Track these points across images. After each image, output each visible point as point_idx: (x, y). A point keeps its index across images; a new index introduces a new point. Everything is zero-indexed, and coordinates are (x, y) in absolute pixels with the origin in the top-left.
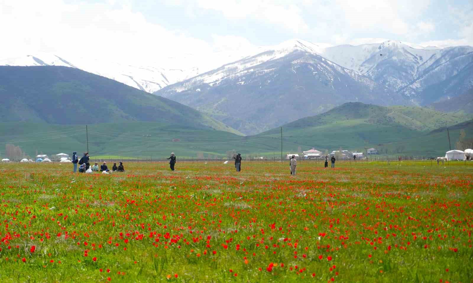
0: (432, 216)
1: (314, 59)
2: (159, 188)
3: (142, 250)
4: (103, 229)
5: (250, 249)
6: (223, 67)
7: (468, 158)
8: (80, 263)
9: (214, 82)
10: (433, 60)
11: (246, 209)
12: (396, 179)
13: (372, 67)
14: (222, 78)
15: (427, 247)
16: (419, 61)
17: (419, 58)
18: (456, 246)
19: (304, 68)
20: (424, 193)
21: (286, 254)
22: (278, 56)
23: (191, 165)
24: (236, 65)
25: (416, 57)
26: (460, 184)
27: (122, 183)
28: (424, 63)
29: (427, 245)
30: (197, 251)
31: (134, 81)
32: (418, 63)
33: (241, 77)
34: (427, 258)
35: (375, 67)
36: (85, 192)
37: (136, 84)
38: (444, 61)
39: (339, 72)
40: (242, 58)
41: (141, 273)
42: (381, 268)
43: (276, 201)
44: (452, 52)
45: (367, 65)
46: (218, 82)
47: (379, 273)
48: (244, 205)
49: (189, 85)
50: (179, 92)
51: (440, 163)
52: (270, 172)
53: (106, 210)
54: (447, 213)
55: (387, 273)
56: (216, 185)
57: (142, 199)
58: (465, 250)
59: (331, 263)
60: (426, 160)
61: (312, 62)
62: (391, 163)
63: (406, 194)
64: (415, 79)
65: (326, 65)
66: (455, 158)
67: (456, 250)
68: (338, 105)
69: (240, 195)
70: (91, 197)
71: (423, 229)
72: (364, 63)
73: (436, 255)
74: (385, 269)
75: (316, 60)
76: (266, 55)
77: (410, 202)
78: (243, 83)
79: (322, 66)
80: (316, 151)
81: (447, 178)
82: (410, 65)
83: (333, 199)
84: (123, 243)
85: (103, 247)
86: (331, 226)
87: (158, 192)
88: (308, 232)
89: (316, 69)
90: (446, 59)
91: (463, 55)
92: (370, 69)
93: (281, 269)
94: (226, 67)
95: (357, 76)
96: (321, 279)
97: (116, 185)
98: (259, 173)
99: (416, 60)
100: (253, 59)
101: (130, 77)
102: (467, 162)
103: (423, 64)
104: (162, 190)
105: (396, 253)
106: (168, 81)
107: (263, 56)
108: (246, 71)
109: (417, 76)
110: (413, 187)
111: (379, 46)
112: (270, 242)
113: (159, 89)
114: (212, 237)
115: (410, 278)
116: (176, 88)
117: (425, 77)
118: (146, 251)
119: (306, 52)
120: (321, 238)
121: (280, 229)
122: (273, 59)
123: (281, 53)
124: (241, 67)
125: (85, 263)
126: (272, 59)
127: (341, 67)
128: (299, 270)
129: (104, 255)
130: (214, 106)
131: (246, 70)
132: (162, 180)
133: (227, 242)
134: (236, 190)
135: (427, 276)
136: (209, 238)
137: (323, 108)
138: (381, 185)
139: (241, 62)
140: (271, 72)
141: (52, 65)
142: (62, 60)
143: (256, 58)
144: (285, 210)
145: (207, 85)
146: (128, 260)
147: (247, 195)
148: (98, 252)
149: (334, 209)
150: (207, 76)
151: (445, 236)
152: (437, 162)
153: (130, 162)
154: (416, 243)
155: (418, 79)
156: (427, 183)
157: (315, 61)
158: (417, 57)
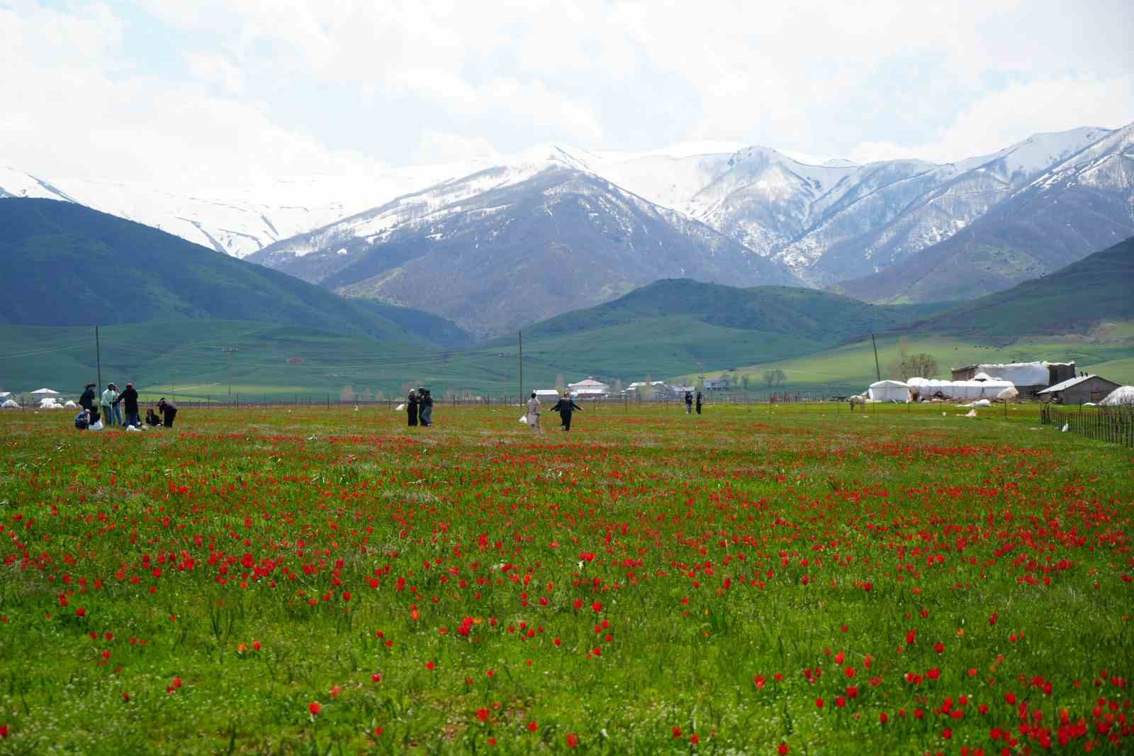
0: (828, 517)
1: (591, 186)
2: (244, 460)
3: (191, 592)
4: (110, 547)
5: (428, 589)
6: (395, 202)
7: (915, 397)
8: (49, 620)
9: (377, 234)
10: (842, 191)
11: (428, 504)
12: (759, 441)
13: (714, 204)
14: (395, 226)
15: (809, 581)
16: (814, 191)
17: (814, 186)
18: (871, 579)
19: (570, 206)
20: (814, 470)
21: (504, 597)
22: (513, 179)
23: (324, 412)
24: (424, 197)
25: (807, 183)
26: (894, 450)
27: (164, 451)
28: (825, 195)
29: (809, 577)
30: (313, 593)
31: (203, 231)
32: (812, 194)
33: (436, 223)
34: (807, 605)
35: (720, 203)
36: (82, 470)
37: (207, 239)
38: (865, 191)
39: (643, 213)
40: (435, 183)
41: (182, 642)
42: (705, 627)
43: (496, 487)
44: (882, 173)
45: (702, 198)
46: (384, 235)
47: (701, 636)
48: (427, 496)
49: (322, 242)
50: (301, 255)
51: (857, 407)
52: (492, 427)
53: (121, 508)
54: (858, 510)
55: (718, 637)
56: (370, 453)
57: (204, 483)
58: (888, 587)
59: (600, 616)
60: (827, 401)
61: (586, 192)
62: (754, 408)
63: (777, 473)
64: (806, 228)
65: (617, 198)
66: (889, 397)
67: (868, 587)
68: (642, 286)
69: (419, 474)
70: (94, 480)
71: (804, 544)
72: (698, 194)
73: (826, 599)
74: (715, 629)
75: (595, 188)
76: (488, 177)
77: (783, 487)
78: (438, 236)
79: (609, 201)
80: (595, 383)
81: (868, 439)
82: (796, 199)
83: (619, 482)
84: (150, 579)
85: (105, 586)
86: (609, 539)
87: (241, 469)
88: (557, 552)
89: (597, 208)
90: (870, 188)
91: (906, 178)
92: (710, 208)
93: (490, 629)
94: (402, 202)
95: (682, 222)
96: (575, 649)
97: (151, 455)
98: (468, 430)
99: (807, 190)
100: (462, 184)
101: (194, 223)
102: (915, 406)
103: (821, 198)
104: (251, 465)
105: (741, 595)
106: (277, 233)
107: (481, 179)
108: (445, 212)
109: (811, 223)
110: (795, 457)
111: (728, 159)
112: (471, 573)
113: (258, 249)
114: (347, 564)
115: (767, 646)
116: (295, 248)
117: (826, 224)
118: (200, 594)
119: (574, 170)
120: (584, 563)
121: (498, 545)
122: (506, 185)
123: (520, 171)
124: (434, 202)
125: (60, 621)
126: (500, 184)
127: (649, 203)
128: (529, 631)
129: (105, 604)
130: (377, 286)
131: (444, 209)
132: (254, 443)
133: (378, 573)
134: (412, 464)
135: (801, 643)
136: (340, 564)
137: (610, 291)
138: (725, 452)
139: (435, 191)
140: (499, 213)
141: (23, 196)
142: (45, 187)
143: (467, 184)
144: (513, 505)
145: (361, 241)
146: (159, 613)
147: (434, 475)
148: (91, 596)
149: (618, 503)
150: (360, 221)
151: (849, 559)
152: (849, 407)
153: (193, 407)
154: (787, 574)
155: (812, 229)
156: (824, 449)
157: (593, 189)
158: (810, 182)
